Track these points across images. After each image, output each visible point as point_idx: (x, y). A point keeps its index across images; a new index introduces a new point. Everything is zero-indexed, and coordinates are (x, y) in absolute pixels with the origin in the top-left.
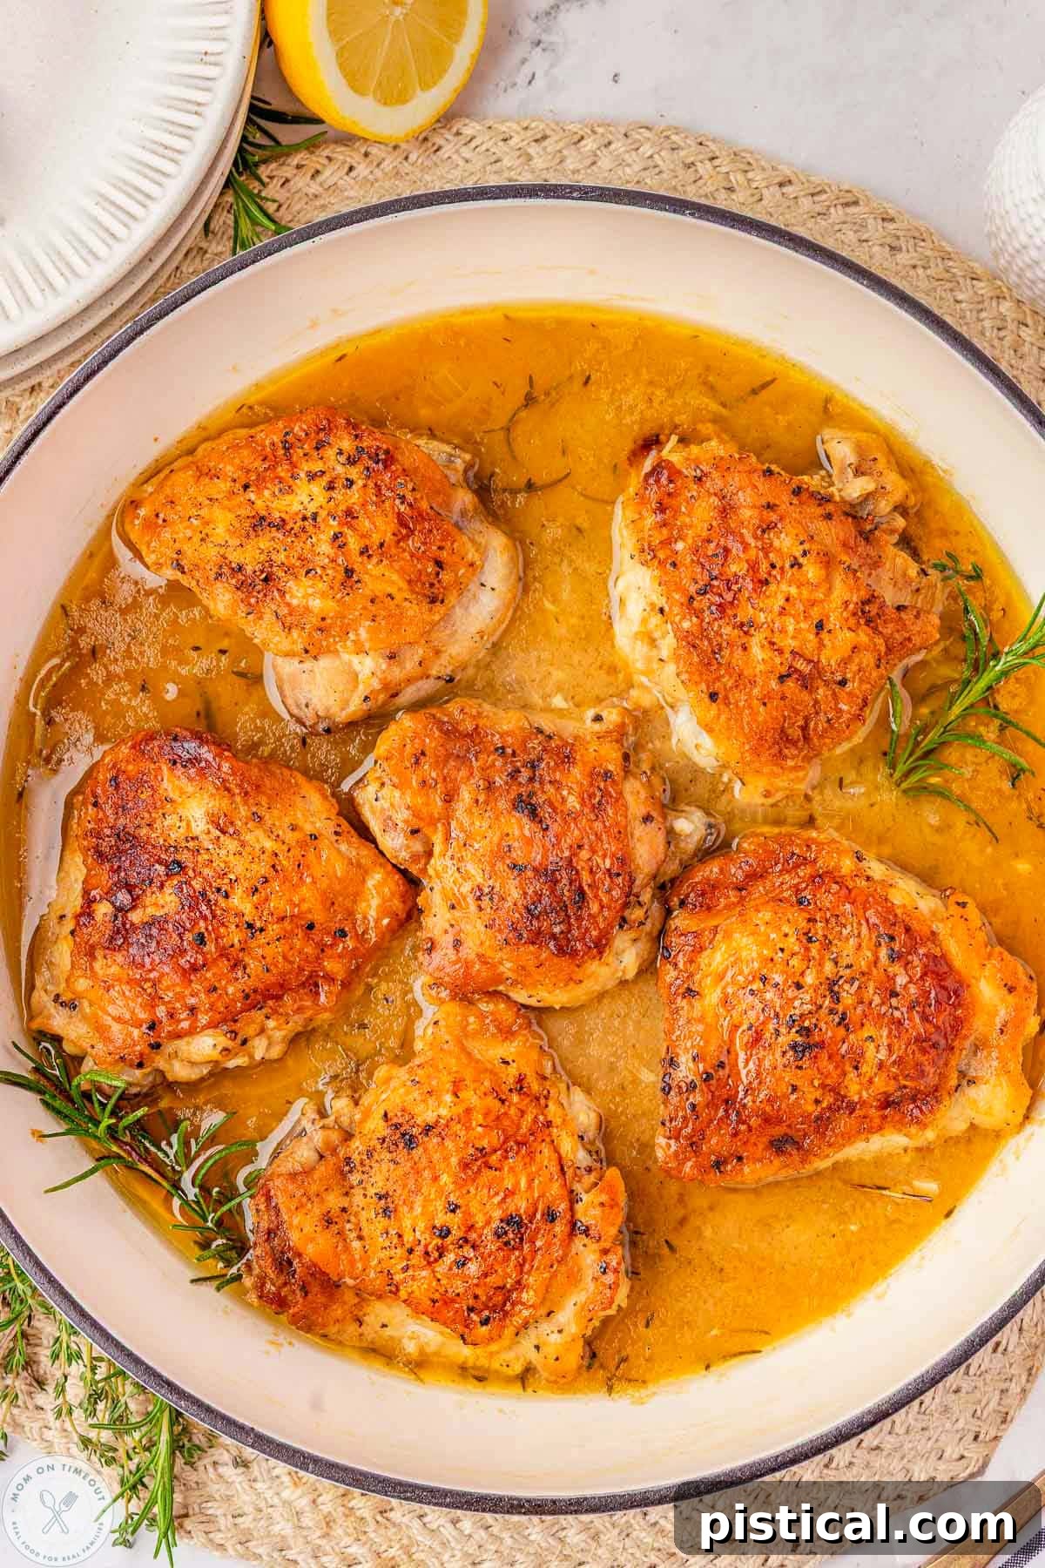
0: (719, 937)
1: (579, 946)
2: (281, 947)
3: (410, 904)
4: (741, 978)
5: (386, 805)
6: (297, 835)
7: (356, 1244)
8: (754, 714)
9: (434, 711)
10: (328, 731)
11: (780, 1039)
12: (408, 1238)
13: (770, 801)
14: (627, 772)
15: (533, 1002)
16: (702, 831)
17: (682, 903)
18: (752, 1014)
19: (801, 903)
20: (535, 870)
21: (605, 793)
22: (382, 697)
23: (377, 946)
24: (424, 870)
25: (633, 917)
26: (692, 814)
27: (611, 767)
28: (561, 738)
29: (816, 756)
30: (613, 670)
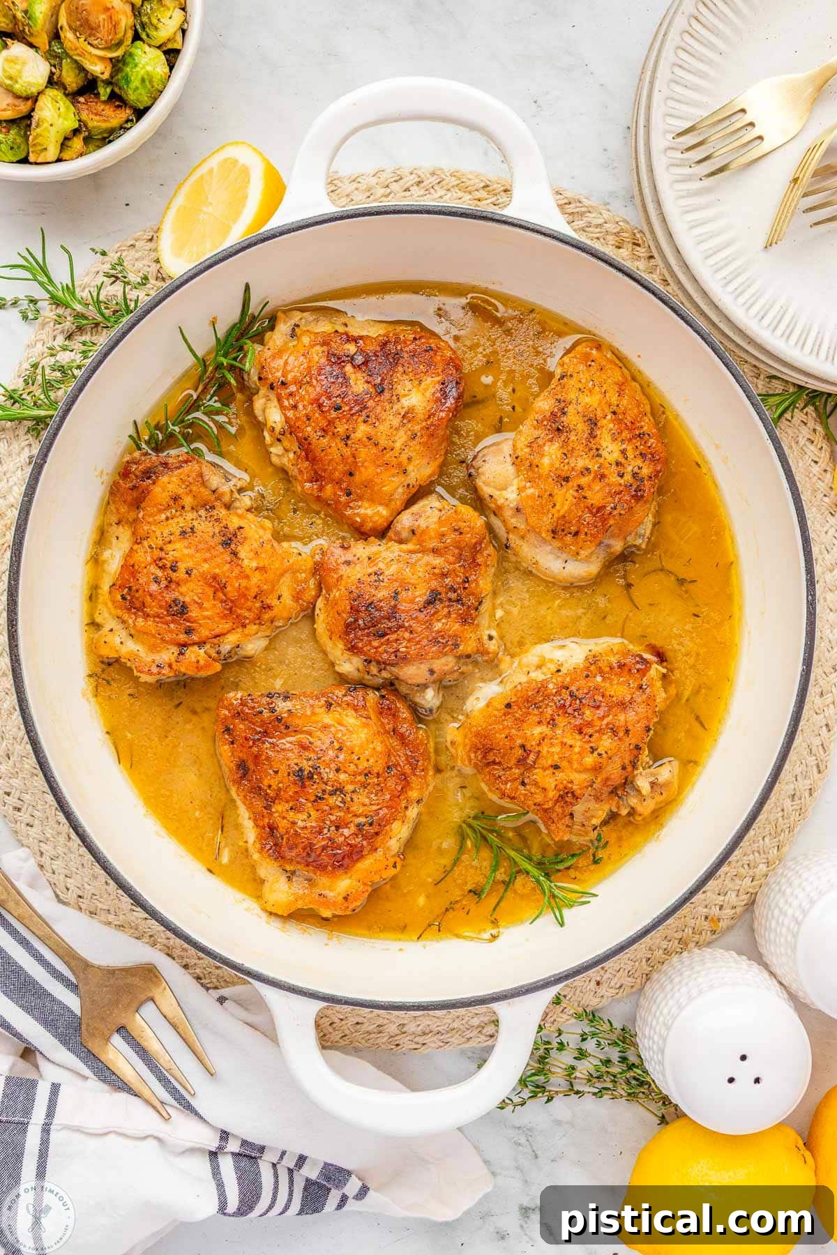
0: (364, 720)
1: (352, 636)
2: (337, 457)
3: (370, 533)
4: (340, 735)
5: (427, 514)
6: (405, 462)
7: (163, 516)
8: (500, 731)
9: (487, 538)
10: (470, 475)
11: (305, 761)
12: (170, 547)
13: (449, 744)
14: (459, 658)
15: (317, 611)
16: (428, 706)
17: (383, 697)
18: (318, 743)
19: (388, 768)
20: (395, 606)
21: (445, 645)
22: (493, 506)
23: (343, 516)
24: (391, 540)
25: (372, 667)
26: (438, 699)
27: (461, 648)
28: (477, 616)
29: (478, 771)
30: (521, 644)
